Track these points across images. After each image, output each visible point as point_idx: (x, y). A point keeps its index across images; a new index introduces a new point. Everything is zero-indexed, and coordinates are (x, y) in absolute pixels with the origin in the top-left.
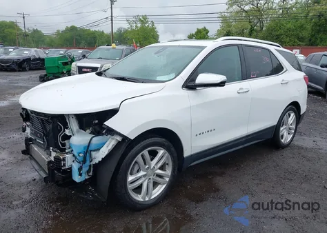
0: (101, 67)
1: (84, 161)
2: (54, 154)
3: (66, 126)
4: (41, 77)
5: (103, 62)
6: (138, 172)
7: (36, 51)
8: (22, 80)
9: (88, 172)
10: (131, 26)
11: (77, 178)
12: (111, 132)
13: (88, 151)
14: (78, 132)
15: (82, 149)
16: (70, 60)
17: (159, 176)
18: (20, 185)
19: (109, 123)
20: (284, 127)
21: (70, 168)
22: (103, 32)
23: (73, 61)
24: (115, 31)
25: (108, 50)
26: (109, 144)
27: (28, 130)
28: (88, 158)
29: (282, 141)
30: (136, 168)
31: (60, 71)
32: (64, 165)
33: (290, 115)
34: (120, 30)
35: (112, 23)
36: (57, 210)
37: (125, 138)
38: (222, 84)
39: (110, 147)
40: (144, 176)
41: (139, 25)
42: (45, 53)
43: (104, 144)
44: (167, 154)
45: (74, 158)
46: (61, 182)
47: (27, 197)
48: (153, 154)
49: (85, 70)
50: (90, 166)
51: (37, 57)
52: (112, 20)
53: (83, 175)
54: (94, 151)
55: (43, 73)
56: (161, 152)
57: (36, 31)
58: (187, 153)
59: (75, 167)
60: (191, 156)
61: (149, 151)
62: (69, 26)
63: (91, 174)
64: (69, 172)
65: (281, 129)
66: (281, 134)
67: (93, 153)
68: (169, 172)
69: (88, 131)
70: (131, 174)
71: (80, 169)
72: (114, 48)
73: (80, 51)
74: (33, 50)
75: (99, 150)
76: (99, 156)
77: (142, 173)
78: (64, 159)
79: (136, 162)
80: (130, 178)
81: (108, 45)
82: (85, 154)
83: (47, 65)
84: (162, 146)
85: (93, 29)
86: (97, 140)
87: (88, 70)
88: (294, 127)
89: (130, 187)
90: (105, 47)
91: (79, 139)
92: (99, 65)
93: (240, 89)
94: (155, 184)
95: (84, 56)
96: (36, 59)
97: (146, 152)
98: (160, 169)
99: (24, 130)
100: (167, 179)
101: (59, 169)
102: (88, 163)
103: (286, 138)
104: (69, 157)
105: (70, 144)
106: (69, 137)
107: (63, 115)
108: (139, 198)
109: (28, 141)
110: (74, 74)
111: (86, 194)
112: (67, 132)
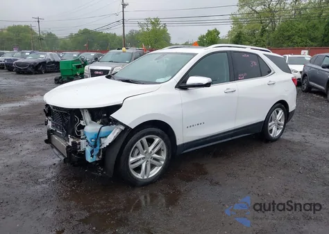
0: (112, 70)
1: (95, 146)
2: (71, 140)
3: (81, 118)
4: (56, 80)
5: (114, 65)
6: (138, 155)
7: (51, 55)
8: (38, 82)
9: (98, 155)
10: (143, 29)
11: (89, 159)
12: (116, 122)
13: (98, 138)
14: (90, 123)
15: (93, 136)
16: (83, 63)
17: (155, 159)
18: (44, 167)
19: (115, 115)
20: (273, 122)
21: (84, 151)
22: (115, 34)
23: (85, 64)
24: (126, 33)
25: (119, 53)
26: (115, 132)
27: (50, 123)
28: (98, 143)
29: (271, 135)
30: (136, 152)
31: (74, 73)
32: (80, 148)
33: (278, 112)
34: (131, 32)
35: (124, 26)
36: (74, 186)
37: (127, 127)
38: (208, 85)
39: (115, 134)
40: (143, 158)
41: (150, 28)
42: (60, 56)
43: (111, 132)
44: (162, 142)
45: (87, 143)
46: (76, 163)
47: (49, 176)
48: (150, 141)
49: (97, 72)
50: (100, 150)
51: (52, 60)
52: (123, 23)
53: (95, 157)
54: (103, 137)
55: (58, 75)
56: (157, 140)
57: (50, 35)
58: (179, 142)
59: (88, 150)
60: (184, 144)
61: (147, 139)
62: (82, 29)
63: (101, 157)
64: (83, 154)
65: (270, 124)
66: (269, 129)
67: (102, 140)
68: (164, 156)
69: (99, 122)
70: (132, 156)
71: (92, 152)
72: (124, 52)
73: (93, 54)
74: (48, 53)
75: (106, 137)
76: (107, 142)
77: (141, 156)
78: (79, 144)
79: (136, 147)
80: (132, 160)
81: (119, 49)
82: (96, 139)
83: (62, 67)
84: (158, 135)
85: (105, 32)
86: (105, 129)
87: (100, 73)
88: (283, 122)
89: (131, 167)
90: (116, 51)
91: (91, 128)
92: (109, 68)
93: (227, 89)
94: (153, 166)
95: (96, 59)
96: (51, 62)
97: (144, 139)
98: (156, 153)
99: (46, 123)
100: (163, 163)
101: (75, 152)
102: (98, 147)
103: (275, 132)
104: (83, 142)
105: (84, 132)
106: (83, 127)
107: (79, 109)
108: (139, 176)
109: (50, 132)
110: (87, 77)
111: (97, 172)
112: (82, 123)
